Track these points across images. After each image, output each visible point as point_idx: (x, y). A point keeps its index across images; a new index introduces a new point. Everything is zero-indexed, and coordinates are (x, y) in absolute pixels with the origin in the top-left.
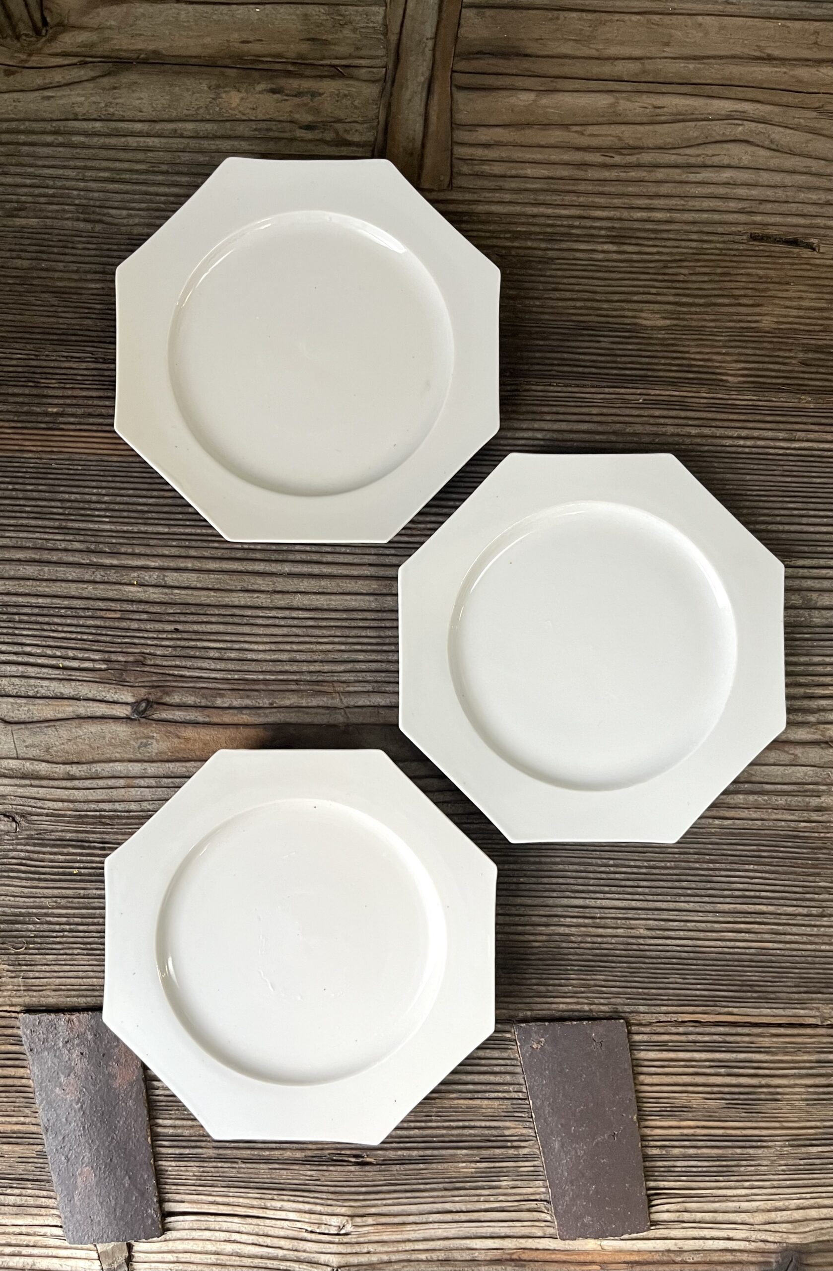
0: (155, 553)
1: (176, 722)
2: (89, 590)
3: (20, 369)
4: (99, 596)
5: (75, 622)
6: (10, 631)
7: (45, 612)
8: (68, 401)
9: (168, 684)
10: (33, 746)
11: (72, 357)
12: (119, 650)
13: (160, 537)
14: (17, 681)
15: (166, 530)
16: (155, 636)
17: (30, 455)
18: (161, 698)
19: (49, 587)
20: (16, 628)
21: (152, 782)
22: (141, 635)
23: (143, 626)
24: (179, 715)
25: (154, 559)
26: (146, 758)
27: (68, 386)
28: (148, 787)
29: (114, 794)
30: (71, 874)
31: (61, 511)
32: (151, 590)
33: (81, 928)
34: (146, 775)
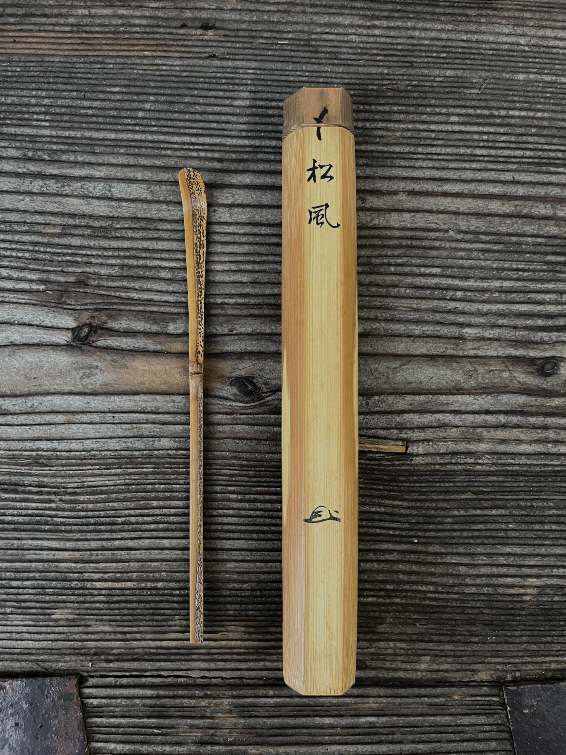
0: (101, 161)
1: (123, 350)
2: (25, 203)
4: (37, 209)
5: (9, 237)
9: (114, 307)
12: (59, 269)
13: (106, 143)
15: (113, 136)
16: (100, 253)
18: (106, 323)
21: (96, 418)
22: (85, 252)
23: (86, 242)
24: (125, 343)
25: (99, 168)
26: (89, 391)
28: (91, 423)
29: (53, 431)
30: (3, 522)
32: (96, 202)
33: (14, 583)
34: (91, 410)
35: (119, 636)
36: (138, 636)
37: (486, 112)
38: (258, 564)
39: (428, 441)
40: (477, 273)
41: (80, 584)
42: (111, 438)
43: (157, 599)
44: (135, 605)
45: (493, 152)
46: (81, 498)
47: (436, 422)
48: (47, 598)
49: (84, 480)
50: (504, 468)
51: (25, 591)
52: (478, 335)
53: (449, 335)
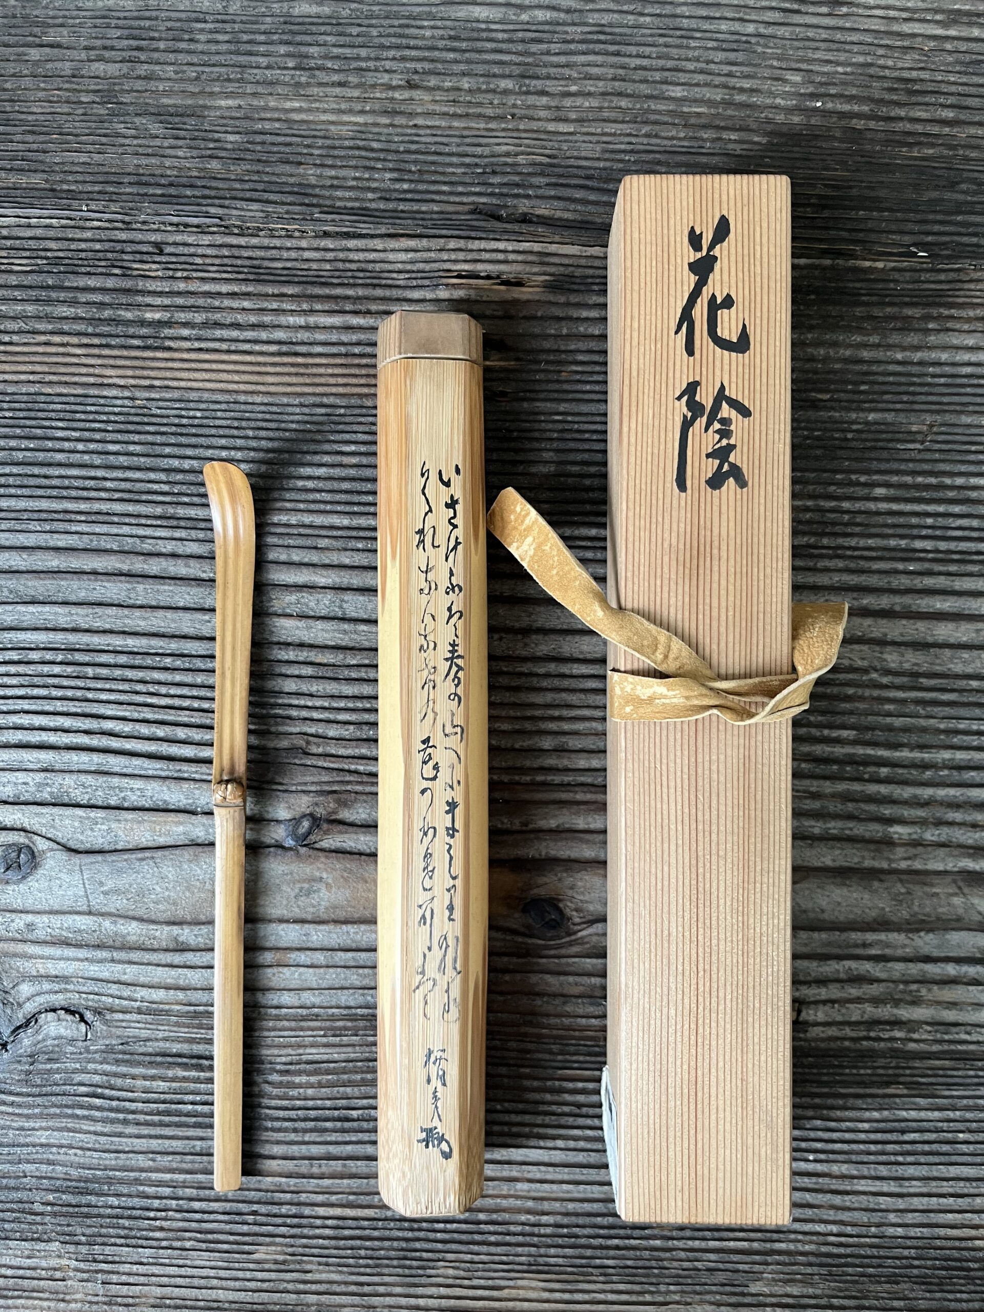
0: (327, 561)
3: (98, 246)
5: (188, 678)
6: (79, 694)
7: (138, 661)
8: (180, 301)
9: (349, 788)
10: (117, 891)
11: (186, 225)
12: (264, 728)
13: (335, 533)
14: (89, 779)
15: (346, 522)
16: (326, 704)
17: (114, 392)
18: (335, 812)
19: (145, 619)
20: (89, 689)
21: (320, 957)
22: (302, 702)
23: (304, 687)
25: (324, 573)
26: (309, 917)
27: (179, 274)
28: (312, 966)
29: (254, 977)
30: (179, 1114)
31: (166, 488)
32: (320, 625)
33: (197, 1205)
34: (310, 945)
35: (353, 1288)
36: (381, 1289)
37: (933, 480)
38: (565, 1186)
39: (833, 1002)
40: (914, 738)
41: (294, 1210)
42: (342, 988)
43: (410, 1235)
44: (377, 1243)
45: (943, 545)
46: (297, 1080)
47: (846, 972)
48: (245, 1228)
49: (301, 1051)
50: (953, 1047)
51: (212, 1217)
52: (914, 836)
53: (867, 835)
